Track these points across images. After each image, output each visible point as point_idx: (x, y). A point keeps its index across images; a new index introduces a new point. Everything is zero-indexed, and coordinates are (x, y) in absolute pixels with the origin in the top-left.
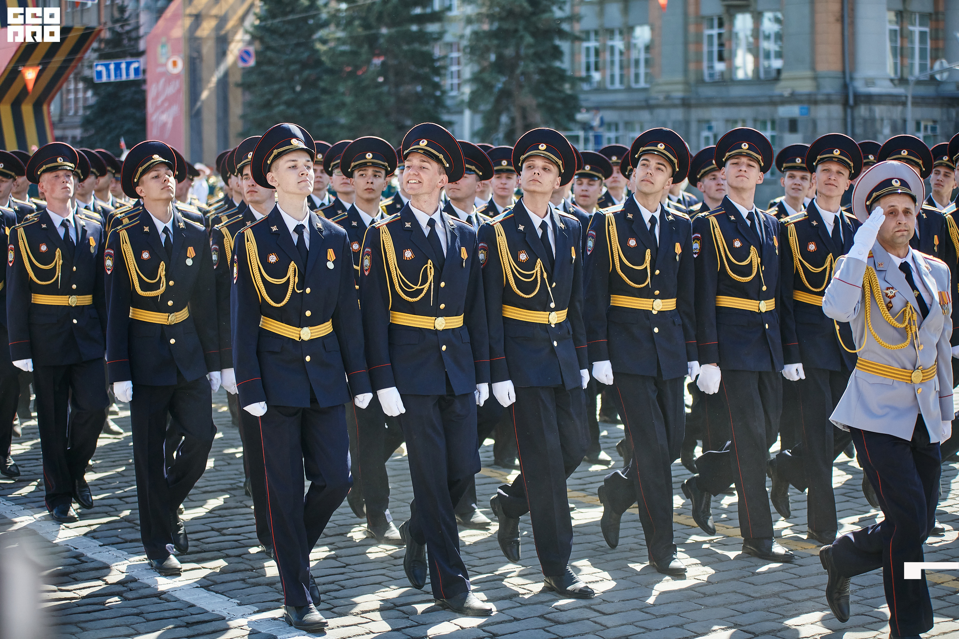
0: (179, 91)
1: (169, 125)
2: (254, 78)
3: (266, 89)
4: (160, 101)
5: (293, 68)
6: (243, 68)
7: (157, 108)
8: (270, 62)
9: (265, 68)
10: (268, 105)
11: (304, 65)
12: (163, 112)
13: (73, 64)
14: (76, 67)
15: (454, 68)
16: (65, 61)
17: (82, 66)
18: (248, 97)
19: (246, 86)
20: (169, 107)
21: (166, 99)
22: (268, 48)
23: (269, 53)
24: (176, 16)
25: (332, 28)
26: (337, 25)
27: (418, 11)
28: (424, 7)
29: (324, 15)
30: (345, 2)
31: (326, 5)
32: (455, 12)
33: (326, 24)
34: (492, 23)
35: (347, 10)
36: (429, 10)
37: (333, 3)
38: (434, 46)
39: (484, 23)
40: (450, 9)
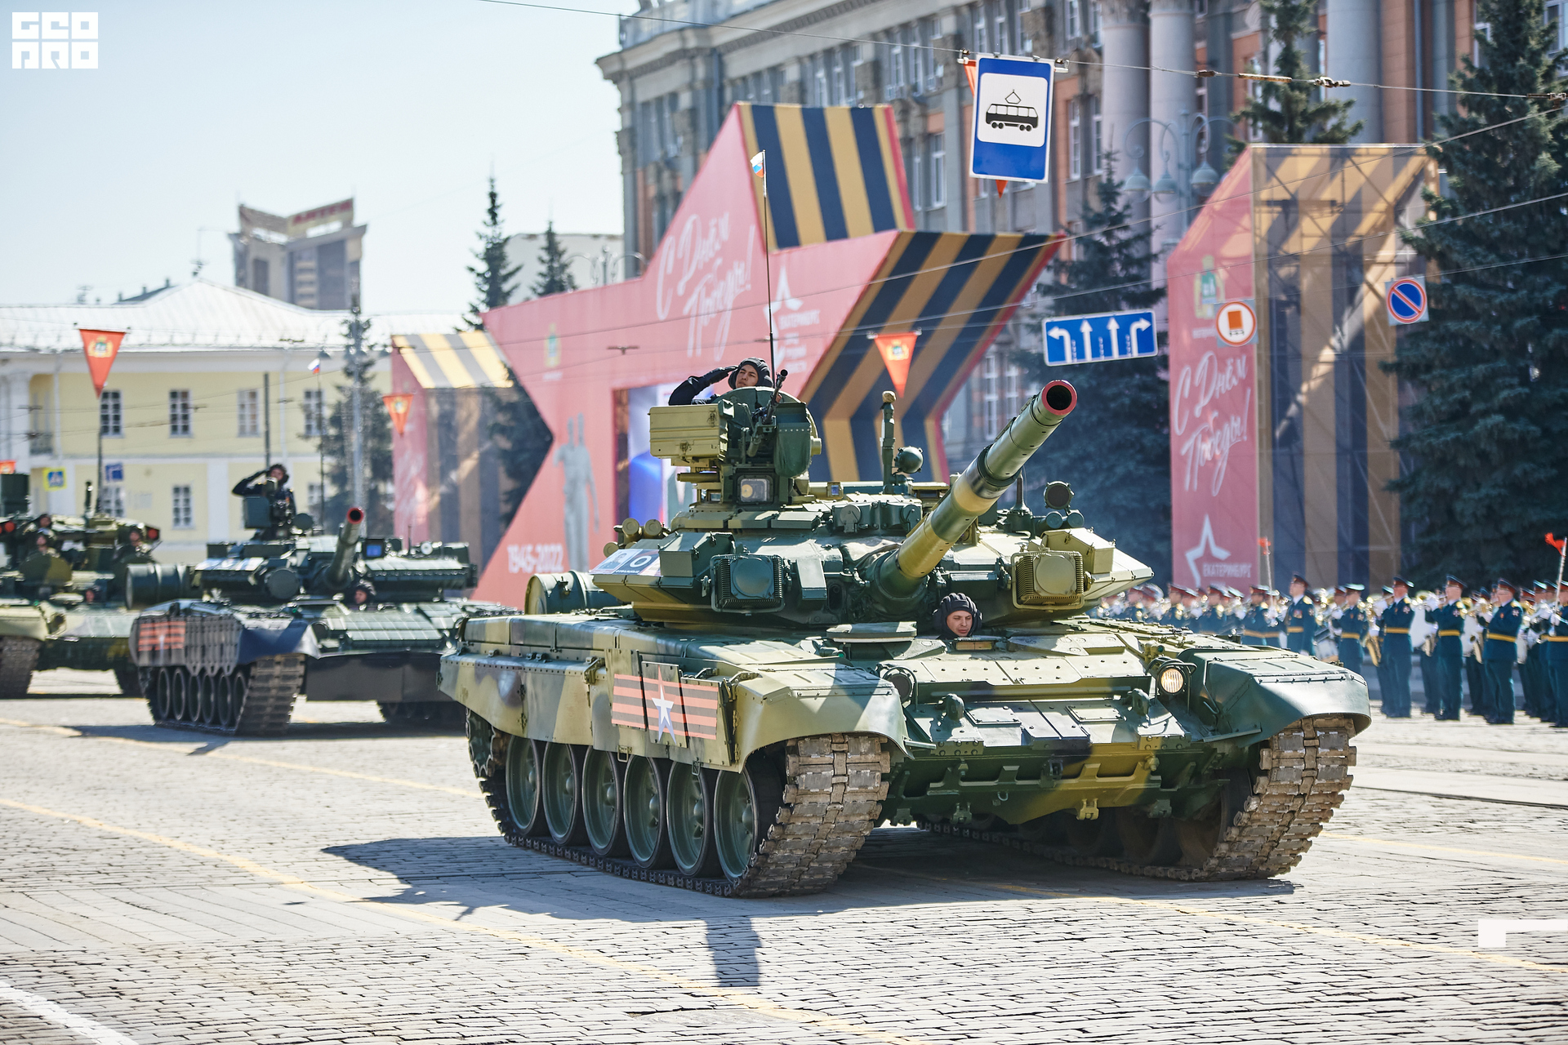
0: (1245, 383)
1: (1222, 465)
2: (1425, 347)
3: (1457, 376)
4: (1198, 412)
5: (1519, 323)
6: (1399, 327)
7: (1194, 424)
8: (1466, 311)
9: (1453, 326)
10: (1460, 414)
11: (1548, 317)
12: (1206, 435)
13: (993, 324)
14: (1002, 329)
16: (975, 318)
17: (1016, 327)
18: (1413, 396)
19: (1407, 370)
20: (1218, 424)
21: (1214, 404)
22: (1461, 278)
23: (1461, 290)
24: (1237, 205)
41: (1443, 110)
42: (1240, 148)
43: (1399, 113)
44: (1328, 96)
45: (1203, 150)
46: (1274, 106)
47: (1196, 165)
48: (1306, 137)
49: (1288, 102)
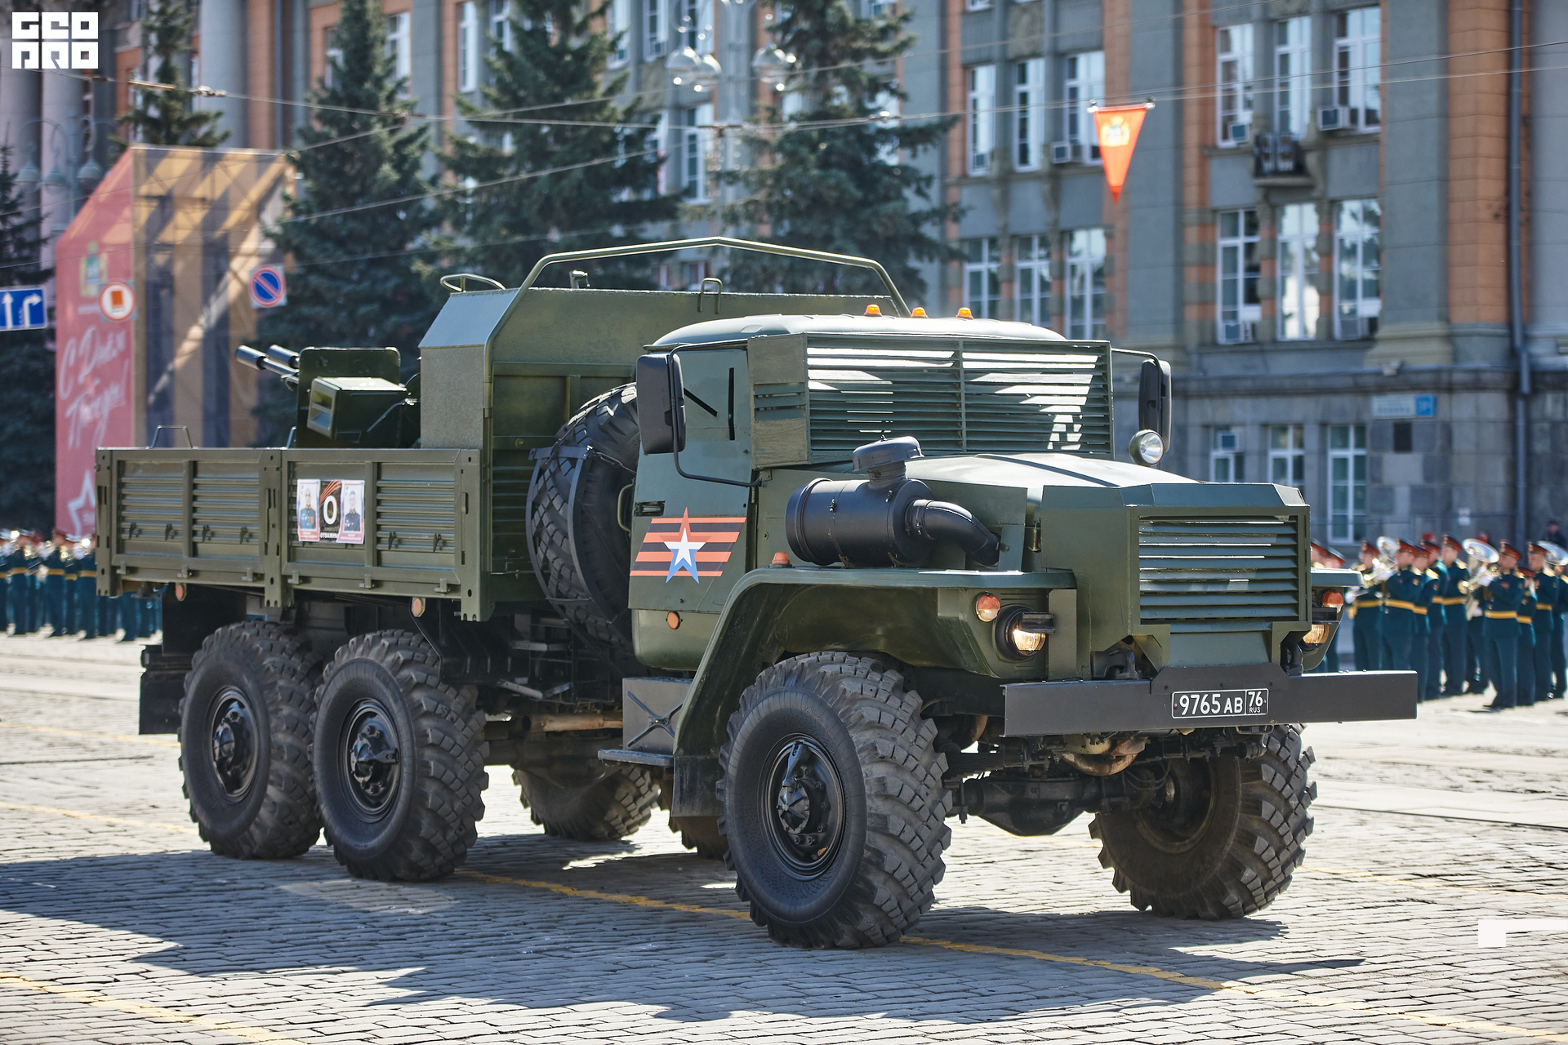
0: (124, 355)
1: (102, 426)
2: (283, 326)
4: (81, 379)
5: (362, 310)
6: (260, 310)
7: (78, 390)
8: (317, 298)
9: (306, 310)
11: (388, 306)
12: (88, 400)
20: (99, 390)
21: (96, 373)
22: (313, 269)
23: (314, 280)
24: (120, 199)
25: (447, 228)
26: (458, 224)
27: (626, 195)
28: (638, 189)
29: (430, 203)
30: (475, 174)
31: (434, 181)
32: (701, 199)
33: (433, 221)
34: (778, 222)
35: (477, 192)
36: (647, 195)
37: (449, 178)
38: (657, 271)
39: (761, 221)
40: (691, 191)
41: (299, 123)
42: (123, 148)
43: (262, 123)
44: (200, 105)
45: (89, 148)
46: (153, 112)
47: (83, 161)
48: (182, 140)
49: (166, 110)
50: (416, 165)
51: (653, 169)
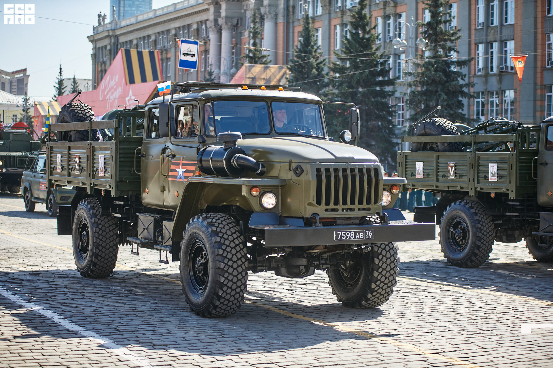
15: (401, 112)
24: (241, 78)
25: (331, 87)
26: (333, 86)
27: (380, 79)
28: (384, 77)
29: (326, 80)
30: (339, 72)
31: (327, 74)
32: (401, 80)
33: (327, 85)
34: (422, 87)
35: (339, 77)
36: (386, 79)
37: (332, 73)
38: (389, 99)
39: (418, 86)
40: (399, 78)
41: (291, 58)
42: (243, 64)
43: (281, 58)
44: (264, 53)
45: (234, 65)
46: (251, 55)
47: (232, 68)
48: (258, 62)
49: (254, 54)
50: (322, 70)
51: (388, 71)
